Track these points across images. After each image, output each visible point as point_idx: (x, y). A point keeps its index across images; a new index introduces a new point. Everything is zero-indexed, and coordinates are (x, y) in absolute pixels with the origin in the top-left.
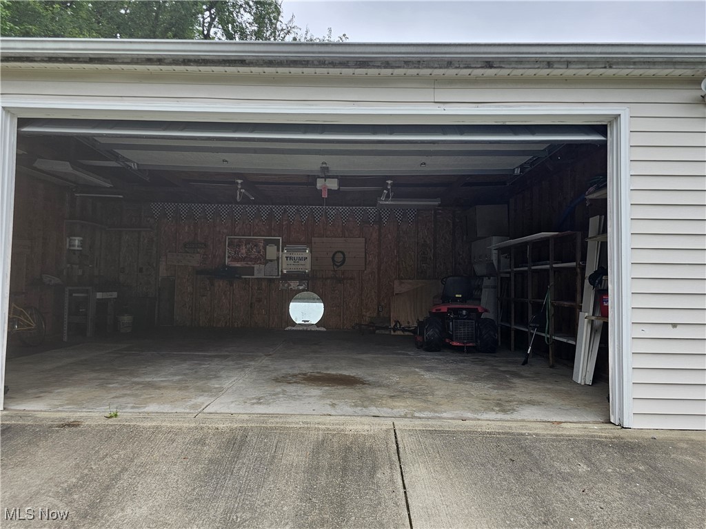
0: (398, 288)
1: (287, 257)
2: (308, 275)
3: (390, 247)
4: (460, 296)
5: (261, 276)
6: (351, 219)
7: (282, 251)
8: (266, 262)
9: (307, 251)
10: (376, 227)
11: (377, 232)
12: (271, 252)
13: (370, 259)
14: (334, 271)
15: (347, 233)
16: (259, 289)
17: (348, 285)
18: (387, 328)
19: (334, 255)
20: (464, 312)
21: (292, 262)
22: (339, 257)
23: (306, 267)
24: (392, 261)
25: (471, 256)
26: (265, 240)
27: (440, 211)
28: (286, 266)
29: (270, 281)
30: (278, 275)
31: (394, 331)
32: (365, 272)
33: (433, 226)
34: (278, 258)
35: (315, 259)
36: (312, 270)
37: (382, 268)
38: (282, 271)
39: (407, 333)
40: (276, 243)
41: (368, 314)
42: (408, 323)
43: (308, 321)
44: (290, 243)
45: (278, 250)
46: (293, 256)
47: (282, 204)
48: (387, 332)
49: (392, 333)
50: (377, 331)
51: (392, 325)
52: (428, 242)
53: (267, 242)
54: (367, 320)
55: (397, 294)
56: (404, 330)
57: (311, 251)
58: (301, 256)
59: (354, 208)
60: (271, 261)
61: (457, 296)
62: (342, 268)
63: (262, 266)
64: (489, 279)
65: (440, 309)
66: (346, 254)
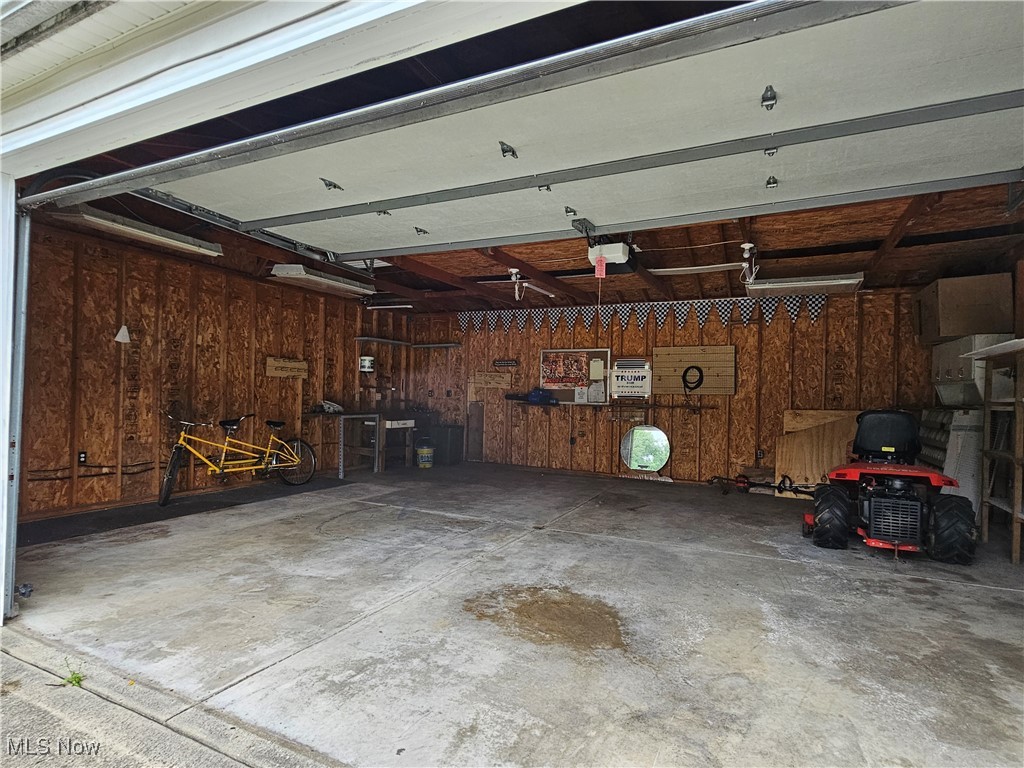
0: (789, 422)
1: (618, 377)
2: (647, 402)
3: (779, 359)
4: (892, 450)
5: (584, 401)
6: (712, 317)
7: (611, 368)
8: (590, 383)
9: (647, 367)
10: (754, 328)
11: (756, 336)
12: (597, 369)
13: (745, 378)
14: (686, 395)
15: (706, 340)
16: (581, 419)
17: (708, 416)
18: (768, 486)
19: (686, 372)
20: (898, 484)
21: (624, 383)
22: (693, 376)
23: (645, 389)
24: (781, 381)
26: (588, 353)
27: (871, 297)
28: (617, 389)
29: (595, 408)
30: (606, 401)
31: (780, 492)
32: (736, 397)
33: (856, 322)
34: (605, 378)
35: (657, 379)
36: (654, 395)
37: (763, 391)
38: (611, 396)
39: (802, 496)
40: (603, 356)
41: (740, 461)
42: (807, 479)
43: (646, 467)
44: (622, 356)
45: (605, 367)
46: (626, 374)
47: (612, 303)
48: (768, 492)
49: (777, 494)
50: (752, 490)
51: (778, 481)
52: (847, 349)
53: (591, 356)
54: (738, 470)
55: (787, 433)
56: (796, 491)
57: (652, 368)
58: (637, 375)
59: (717, 300)
60: (596, 381)
61: (884, 449)
62: (698, 391)
63: (585, 389)
64: (966, 413)
65: (845, 475)
66: (704, 370)
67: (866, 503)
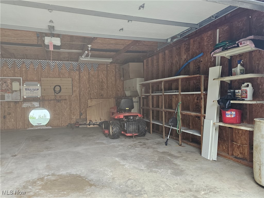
0: (90, 103)
1: (26, 89)
2: (39, 99)
3: (85, 83)
4: (128, 109)
5: (10, 100)
6: (63, 68)
7: (23, 85)
8: (13, 92)
9: (39, 85)
10: (78, 72)
11: (78, 76)
12: (16, 86)
13: (75, 89)
14: (55, 96)
15: (61, 76)
16: (9, 107)
17: (63, 103)
18: (85, 124)
19: (55, 87)
20: (132, 118)
21: (29, 92)
22: (57, 89)
23: (38, 94)
24: (86, 90)
25: (123, 87)
26: (11, 79)
27: (109, 66)
28: (25, 94)
29: (16, 102)
30: (21, 99)
31: (89, 126)
32: (73, 96)
33: (106, 73)
34: (20, 90)
35: (43, 90)
36: (42, 96)
37: (81, 94)
38: (23, 97)
39: (95, 126)
40: (19, 81)
41: (75, 117)
42: (96, 120)
43: (41, 124)
44: (27, 81)
45: (20, 85)
46: (30, 88)
47: (22, 59)
48: (85, 126)
49: (88, 126)
50: (80, 126)
51: (88, 122)
52: (104, 81)
53: (13, 80)
54: (74, 121)
55: (89, 107)
56: (94, 124)
57: (41, 85)
58: (35, 88)
59: (65, 62)
60: (16, 91)
61: (127, 109)
62: (60, 94)
63: (10, 94)
64: (135, 98)
65: (120, 117)
66: (61, 86)
67: (126, 124)
